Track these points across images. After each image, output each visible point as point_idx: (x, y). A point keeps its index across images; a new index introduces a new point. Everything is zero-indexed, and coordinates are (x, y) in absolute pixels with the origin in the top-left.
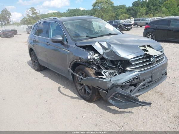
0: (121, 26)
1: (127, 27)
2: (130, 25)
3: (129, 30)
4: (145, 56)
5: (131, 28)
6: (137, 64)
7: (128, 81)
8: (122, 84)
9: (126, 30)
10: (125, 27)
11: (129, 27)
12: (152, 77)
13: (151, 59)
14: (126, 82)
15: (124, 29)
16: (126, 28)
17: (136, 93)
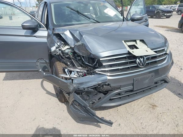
0: (158, 12)
1: (166, 14)
2: (170, 12)
3: (168, 17)
4: (128, 55)
5: (171, 15)
6: (111, 66)
7: (92, 86)
8: (84, 89)
9: (165, 17)
10: (163, 14)
11: (168, 14)
12: (133, 85)
13: (138, 60)
14: (90, 87)
15: (162, 16)
16: (165, 16)
17: (106, 103)
